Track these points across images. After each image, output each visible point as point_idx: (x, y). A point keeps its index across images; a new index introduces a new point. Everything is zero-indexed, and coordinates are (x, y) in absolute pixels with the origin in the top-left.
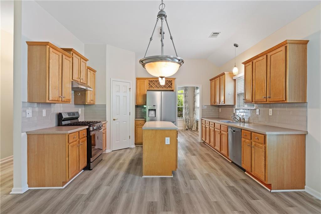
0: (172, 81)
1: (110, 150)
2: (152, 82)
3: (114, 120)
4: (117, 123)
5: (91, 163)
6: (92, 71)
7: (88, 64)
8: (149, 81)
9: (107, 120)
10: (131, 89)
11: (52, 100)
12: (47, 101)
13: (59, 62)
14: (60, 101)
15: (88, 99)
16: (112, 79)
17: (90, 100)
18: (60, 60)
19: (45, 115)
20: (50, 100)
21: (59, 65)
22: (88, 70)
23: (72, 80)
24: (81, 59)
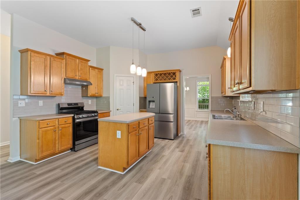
0: (176, 72)
2: (158, 75)
3: (118, 110)
5: (76, 146)
6: (96, 70)
8: (155, 74)
9: (111, 110)
10: (134, 82)
11: (34, 94)
12: (29, 94)
13: (45, 64)
14: (46, 94)
15: (91, 92)
16: (115, 75)
17: (94, 93)
18: (46, 62)
19: (42, 105)
20: (32, 94)
21: (45, 66)
22: (91, 68)
23: (66, 77)
24: (80, 60)
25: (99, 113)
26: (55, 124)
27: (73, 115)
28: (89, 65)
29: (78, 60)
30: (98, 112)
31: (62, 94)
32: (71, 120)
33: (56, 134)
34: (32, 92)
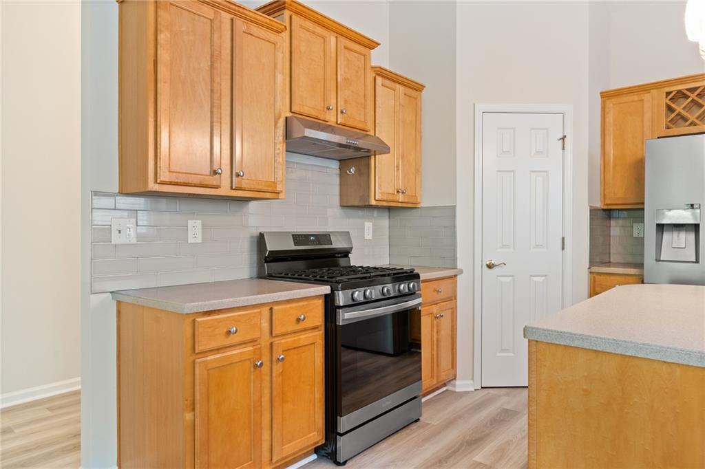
1: (471, 382)
2: (687, 97)
3: (490, 266)
4: (503, 279)
5: (341, 438)
6: (398, 86)
7: (378, 58)
8: (668, 94)
9: (459, 266)
10: (566, 139)
11: (171, 183)
12: (152, 186)
13: (212, 46)
14: (217, 187)
15: (380, 186)
16: (480, 107)
17: (391, 191)
18: (216, 36)
19: (199, 240)
20: (162, 183)
21: (212, 56)
22: (379, 80)
23: (289, 114)
24: (341, 39)
25: (424, 281)
26: (257, 334)
27: (326, 289)
28: (374, 64)
29: (333, 39)
30: (417, 276)
31: (279, 188)
32: (317, 315)
33: (261, 381)
34: (164, 176)
